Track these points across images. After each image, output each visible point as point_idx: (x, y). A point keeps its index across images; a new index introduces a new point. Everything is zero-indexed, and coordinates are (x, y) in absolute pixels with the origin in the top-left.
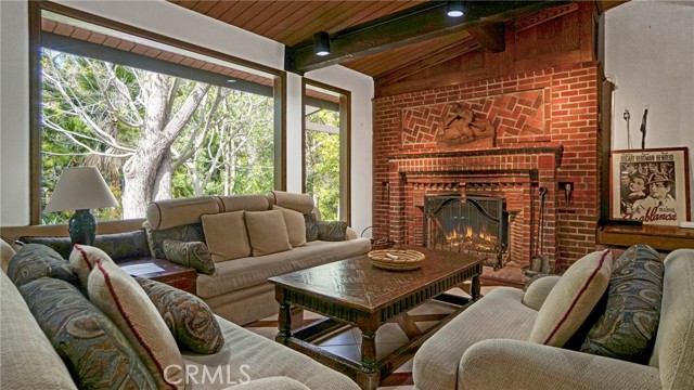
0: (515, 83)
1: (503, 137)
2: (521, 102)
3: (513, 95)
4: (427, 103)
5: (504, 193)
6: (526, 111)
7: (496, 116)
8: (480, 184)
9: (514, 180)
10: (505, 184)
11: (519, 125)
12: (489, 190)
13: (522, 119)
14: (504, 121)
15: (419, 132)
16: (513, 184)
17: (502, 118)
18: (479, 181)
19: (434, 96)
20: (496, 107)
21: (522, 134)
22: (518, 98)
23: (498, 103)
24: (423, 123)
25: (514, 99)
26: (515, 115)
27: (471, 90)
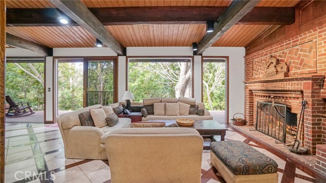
0: (298, 40)
1: (293, 71)
2: (301, 50)
3: (297, 47)
4: (261, 56)
5: (290, 103)
6: (304, 56)
7: (290, 60)
8: (280, 97)
9: (294, 96)
10: (290, 98)
11: (300, 64)
12: (284, 100)
13: (302, 61)
14: (294, 63)
15: (259, 70)
16: (294, 98)
17: (292, 61)
18: (279, 95)
19: (263, 53)
20: (289, 55)
21: (303, 69)
22: (300, 48)
23: (290, 53)
24: (260, 66)
25: (298, 49)
26: (298, 59)
27: (278, 48)
